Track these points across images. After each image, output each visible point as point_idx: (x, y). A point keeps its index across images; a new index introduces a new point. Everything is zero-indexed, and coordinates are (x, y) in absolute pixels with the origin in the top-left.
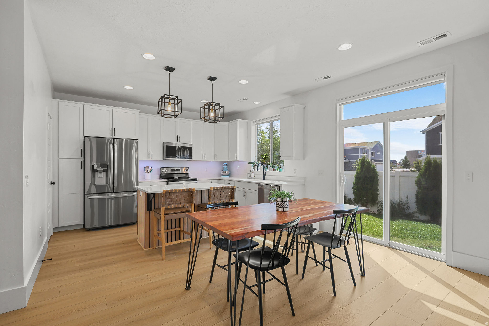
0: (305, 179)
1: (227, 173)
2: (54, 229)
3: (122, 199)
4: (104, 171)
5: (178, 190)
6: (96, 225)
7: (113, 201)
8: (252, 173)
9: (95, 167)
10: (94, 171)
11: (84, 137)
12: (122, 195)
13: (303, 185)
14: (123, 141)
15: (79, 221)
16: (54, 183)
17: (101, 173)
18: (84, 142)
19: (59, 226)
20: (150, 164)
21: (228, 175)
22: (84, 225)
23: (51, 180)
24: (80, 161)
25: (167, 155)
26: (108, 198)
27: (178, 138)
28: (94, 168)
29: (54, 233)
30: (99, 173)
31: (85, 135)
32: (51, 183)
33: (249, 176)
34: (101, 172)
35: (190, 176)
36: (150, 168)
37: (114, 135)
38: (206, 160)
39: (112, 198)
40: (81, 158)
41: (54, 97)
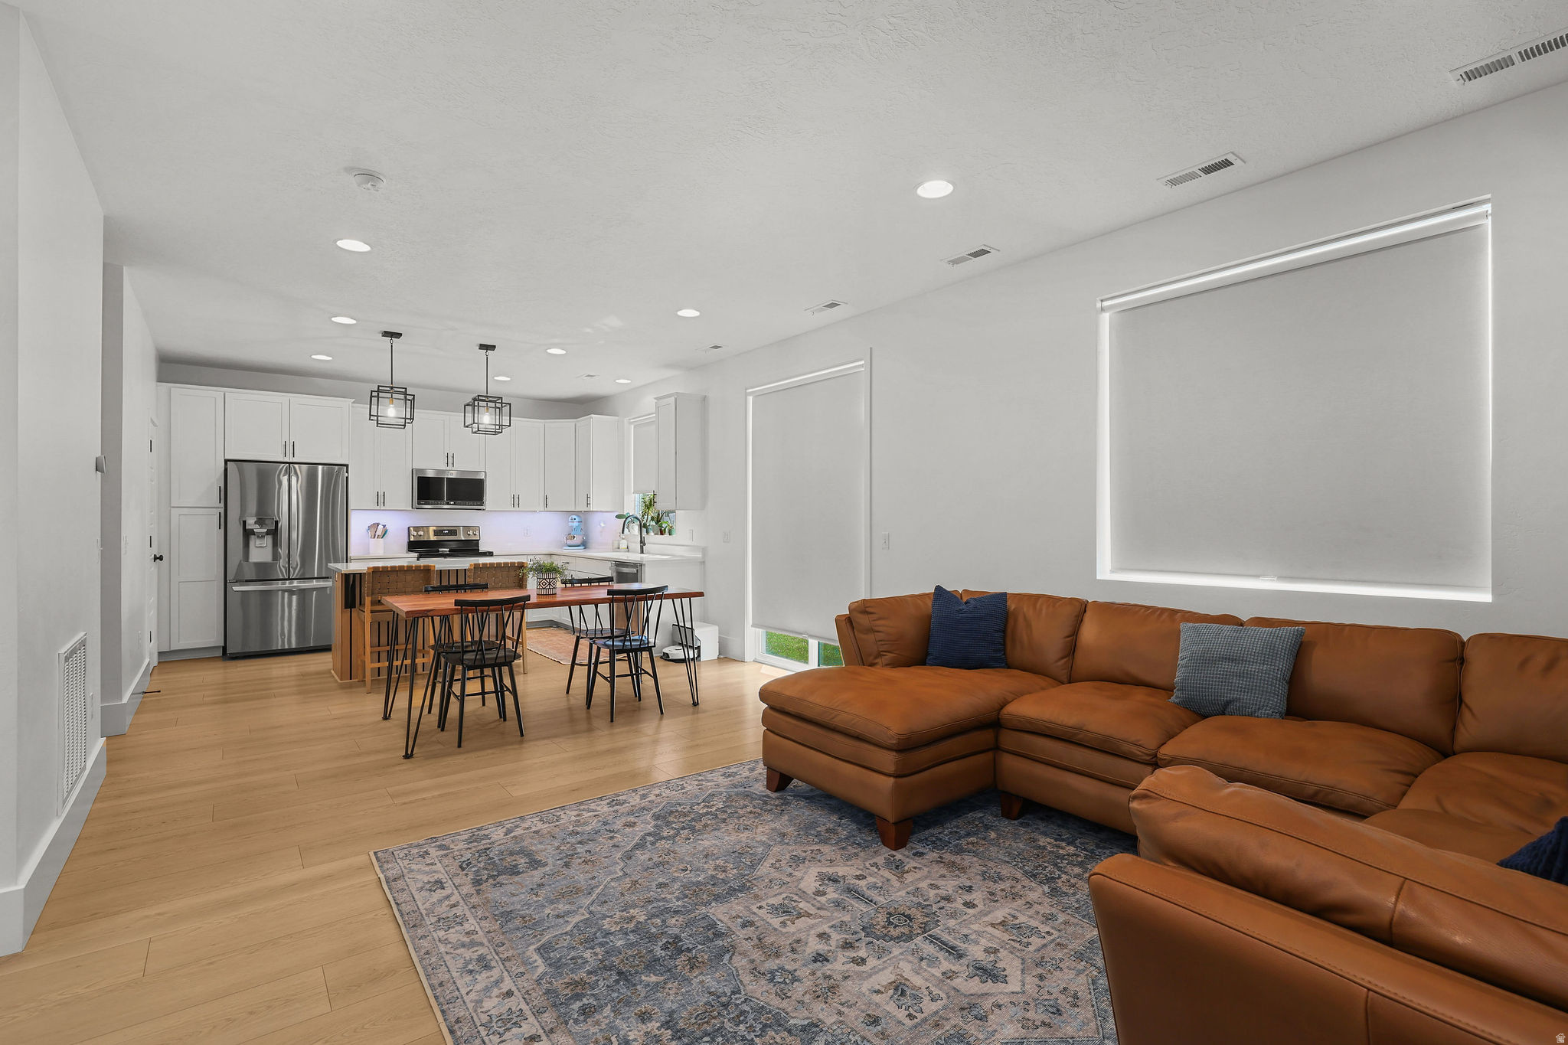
0: (704, 550)
1: (578, 540)
2: (160, 653)
3: (315, 592)
4: (268, 533)
5: (399, 567)
6: (255, 647)
7: (294, 598)
8: (623, 539)
9: (249, 525)
10: (248, 534)
11: (226, 461)
12: (315, 583)
13: (701, 562)
14: (317, 469)
15: (214, 639)
16: (161, 558)
17: (263, 537)
18: (226, 470)
19: (172, 649)
20: (383, 518)
21: (579, 543)
22: (224, 648)
23: (155, 551)
24: (216, 512)
25: (419, 498)
26: (284, 591)
27: (450, 459)
28: (247, 528)
29: (159, 663)
30: (258, 537)
31: (227, 457)
32: (155, 558)
33: (616, 546)
34: (261, 536)
35: (482, 548)
36: (380, 527)
37: (291, 455)
38: (520, 509)
39: (291, 592)
40: (218, 505)
41: (161, 378)
